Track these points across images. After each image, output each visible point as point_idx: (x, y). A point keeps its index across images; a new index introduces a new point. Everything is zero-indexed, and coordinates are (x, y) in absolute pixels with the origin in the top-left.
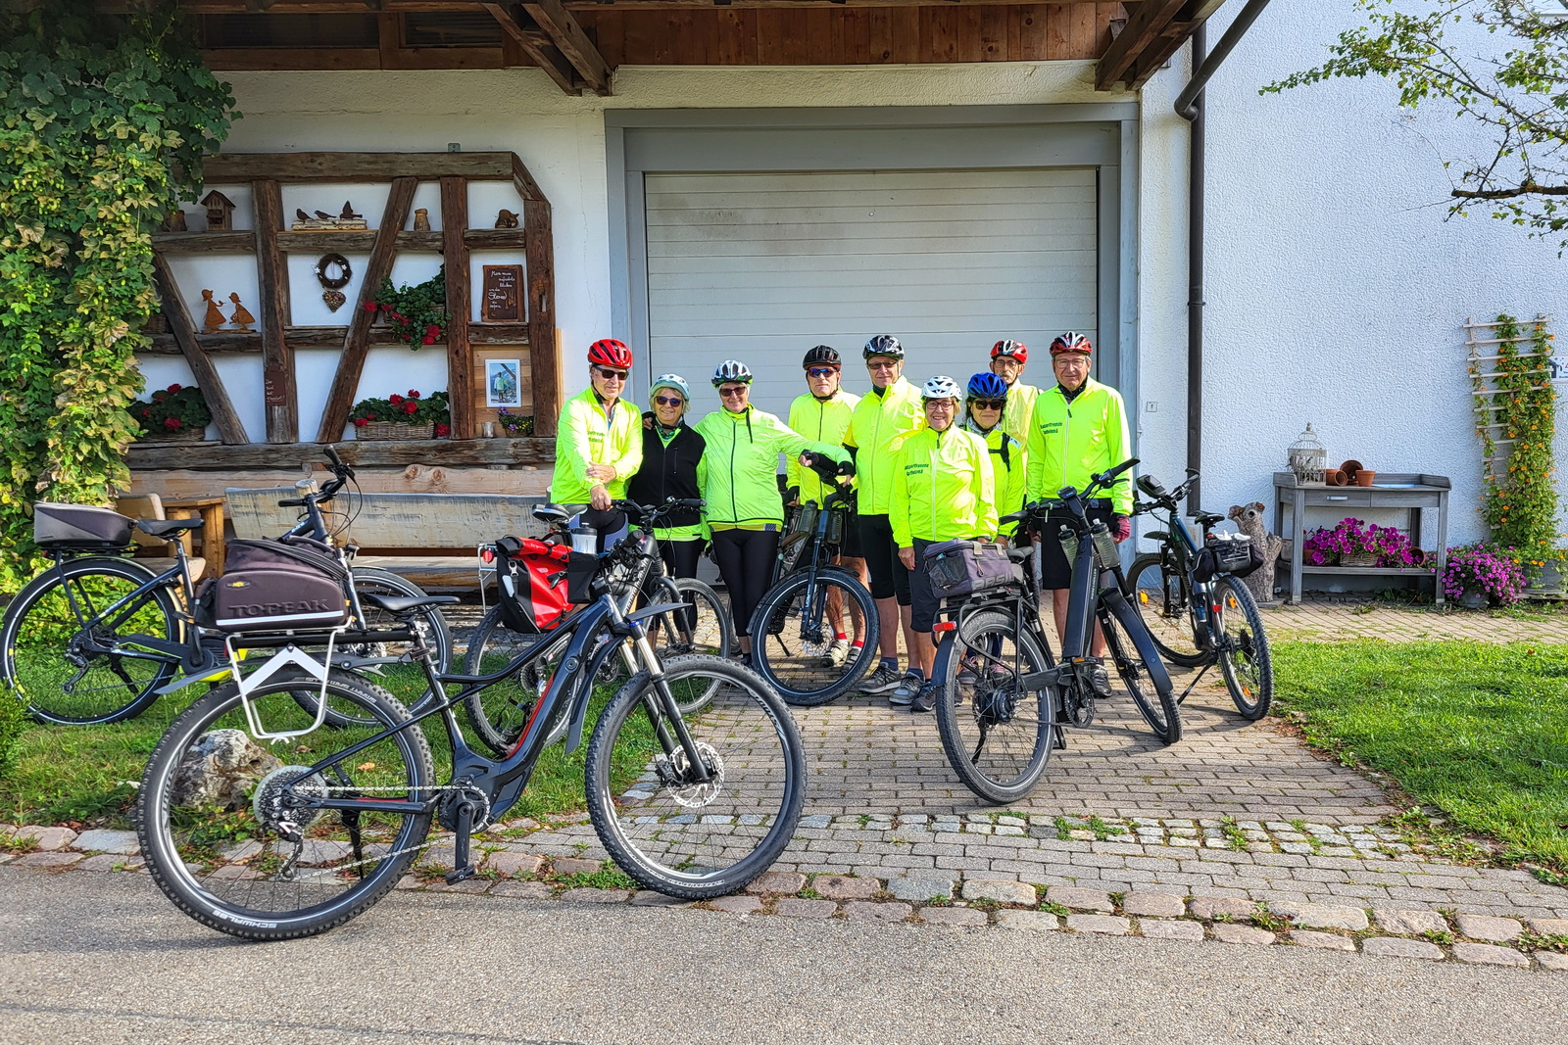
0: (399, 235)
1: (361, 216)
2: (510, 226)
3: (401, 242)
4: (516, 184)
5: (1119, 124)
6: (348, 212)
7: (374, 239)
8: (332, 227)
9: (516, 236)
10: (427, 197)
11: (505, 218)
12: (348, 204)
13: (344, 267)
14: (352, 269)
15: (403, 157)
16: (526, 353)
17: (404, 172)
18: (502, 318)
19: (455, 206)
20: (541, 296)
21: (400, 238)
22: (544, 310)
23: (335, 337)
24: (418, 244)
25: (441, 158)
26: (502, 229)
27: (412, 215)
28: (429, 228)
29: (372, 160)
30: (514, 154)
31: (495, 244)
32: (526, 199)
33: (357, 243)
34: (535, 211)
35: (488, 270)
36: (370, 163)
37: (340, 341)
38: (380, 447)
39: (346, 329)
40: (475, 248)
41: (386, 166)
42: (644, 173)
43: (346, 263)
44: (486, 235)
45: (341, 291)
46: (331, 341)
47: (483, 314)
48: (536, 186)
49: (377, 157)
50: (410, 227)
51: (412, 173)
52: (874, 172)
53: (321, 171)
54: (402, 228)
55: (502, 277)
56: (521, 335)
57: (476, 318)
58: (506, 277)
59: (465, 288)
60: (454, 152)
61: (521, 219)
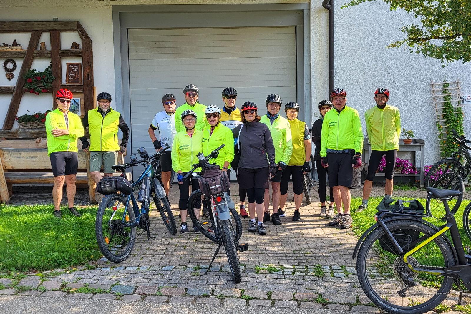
0: (35, 52)
1: (20, 45)
2: (76, 48)
3: (35, 55)
4: (78, 33)
5: (303, 10)
6: (15, 44)
7: (25, 54)
8: (9, 49)
9: (79, 52)
10: (45, 38)
11: (75, 45)
12: (15, 40)
13: (14, 64)
14: (17, 64)
15: (36, 23)
16: (82, 96)
17: (36, 29)
18: (73, 83)
19: (56, 41)
20: (88, 75)
21: (35, 53)
22: (89, 80)
23: (10, 90)
24: (42, 55)
25: (50, 23)
26: (73, 49)
27: (40, 44)
28: (46, 49)
29: (24, 24)
30: (78, 22)
31: (70, 55)
32: (82, 39)
33: (18, 55)
34: (86, 43)
35: (68, 65)
36: (23, 25)
37: (12, 92)
38: (26, 131)
39: (14, 87)
40: (63, 56)
41: (29, 26)
42: (127, 29)
43: (15, 62)
44: (67, 52)
45: (13, 73)
46: (8, 92)
47: (66, 81)
48: (86, 34)
49: (26, 23)
50: (39, 49)
51: (39, 29)
52: (213, 28)
53: (5, 28)
54: (36, 49)
55: (73, 67)
56: (80, 89)
57: (64, 82)
58: (75, 67)
59: (59, 72)
60: (56, 21)
61: (81, 46)
